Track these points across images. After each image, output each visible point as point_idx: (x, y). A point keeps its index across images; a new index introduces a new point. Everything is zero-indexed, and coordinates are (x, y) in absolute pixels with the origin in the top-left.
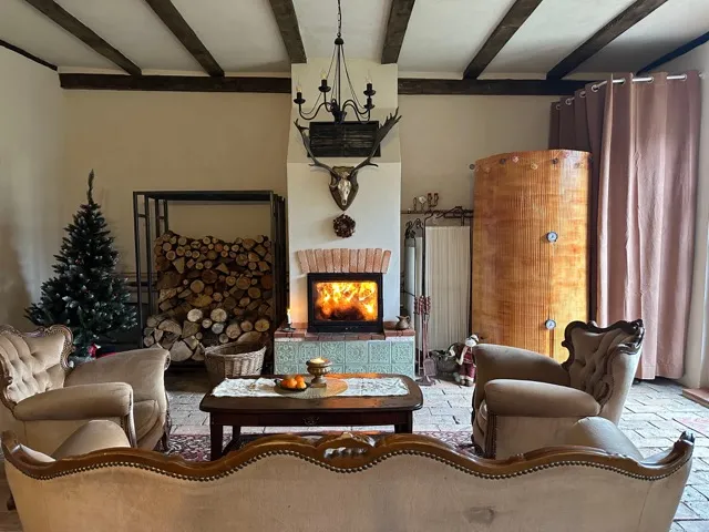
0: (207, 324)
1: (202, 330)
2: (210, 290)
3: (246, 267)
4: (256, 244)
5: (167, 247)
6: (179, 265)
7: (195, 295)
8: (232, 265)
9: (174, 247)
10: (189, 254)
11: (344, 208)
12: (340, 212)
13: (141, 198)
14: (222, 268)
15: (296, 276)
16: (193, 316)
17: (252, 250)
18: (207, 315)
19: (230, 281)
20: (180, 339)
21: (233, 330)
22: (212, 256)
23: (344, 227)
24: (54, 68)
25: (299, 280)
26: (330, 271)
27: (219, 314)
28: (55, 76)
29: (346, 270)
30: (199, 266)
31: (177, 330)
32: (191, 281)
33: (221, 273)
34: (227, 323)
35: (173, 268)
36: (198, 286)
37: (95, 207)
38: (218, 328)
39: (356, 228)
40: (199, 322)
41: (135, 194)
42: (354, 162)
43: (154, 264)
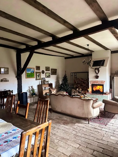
0: (79, 91)
1: (78, 91)
2: (80, 86)
3: (85, 83)
4: (87, 79)
5: (75, 80)
6: (77, 82)
7: (78, 86)
8: (83, 83)
9: (76, 80)
10: (78, 81)
11: (97, 74)
12: (96, 75)
13: (72, 74)
14: (82, 83)
15: (90, 84)
16: (77, 89)
17: (86, 80)
18: (79, 89)
19: (83, 85)
20: (76, 92)
21: (82, 92)
22: (81, 81)
23: (97, 77)
24: (64, 57)
25: (90, 85)
26: (95, 84)
27: (81, 89)
28: (64, 58)
29: (98, 84)
30: (79, 82)
31: (75, 91)
32: (78, 84)
33: (82, 84)
34: (82, 91)
35: (76, 83)
36: (79, 85)
37: (66, 75)
38: (80, 91)
39: (99, 77)
40: (78, 90)
41: (71, 73)
42: (98, 67)
43: (74, 82)
